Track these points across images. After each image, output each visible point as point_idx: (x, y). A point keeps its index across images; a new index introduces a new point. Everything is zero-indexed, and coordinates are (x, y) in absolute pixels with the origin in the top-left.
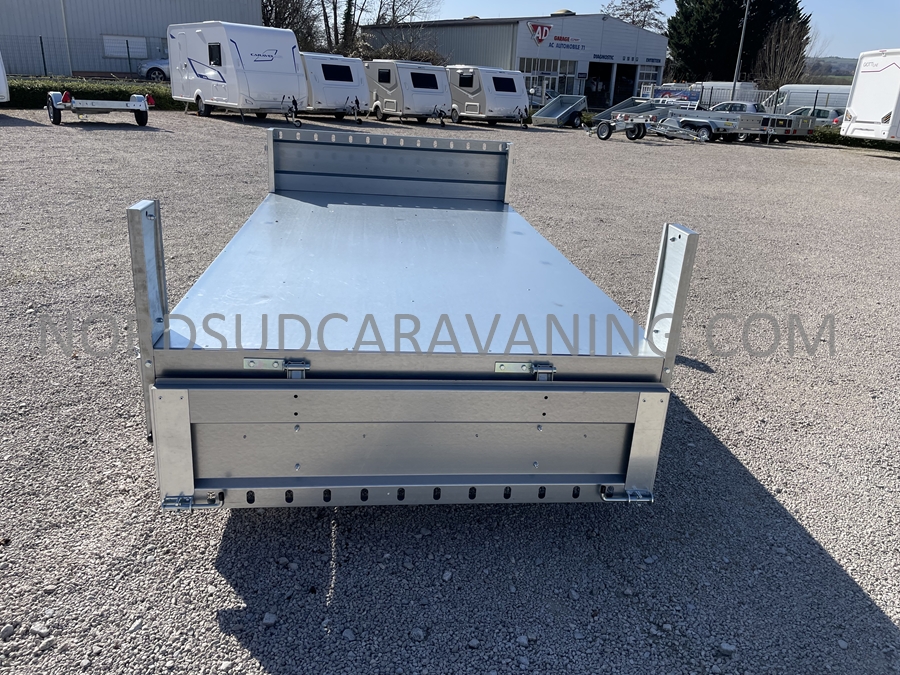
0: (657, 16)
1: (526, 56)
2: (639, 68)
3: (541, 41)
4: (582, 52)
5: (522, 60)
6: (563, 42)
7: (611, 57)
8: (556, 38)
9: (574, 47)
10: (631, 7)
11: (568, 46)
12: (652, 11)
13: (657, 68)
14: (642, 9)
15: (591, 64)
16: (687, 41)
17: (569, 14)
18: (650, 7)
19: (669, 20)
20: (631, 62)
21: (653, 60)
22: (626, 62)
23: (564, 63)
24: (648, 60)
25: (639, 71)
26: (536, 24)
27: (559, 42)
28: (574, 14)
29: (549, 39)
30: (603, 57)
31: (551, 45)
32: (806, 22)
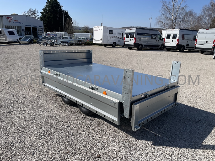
0: (37, 16)
1: (7, 25)
2: (38, 28)
3: (10, 21)
4: (22, 24)
5: (6, 26)
6: (16, 22)
7: (30, 26)
8: (14, 21)
9: (20, 23)
10: (30, 14)
11: (18, 23)
12: (36, 15)
13: (42, 28)
14: (33, 14)
15: (25, 27)
16: (46, 22)
17: (16, 15)
18: (35, 14)
19: (40, 17)
20: (35, 27)
21: (41, 27)
22: (34, 27)
23: (18, 27)
24: (39, 27)
25: (38, 29)
26: (8, 17)
27: (15, 22)
28: (18, 15)
29: (12, 21)
30: (28, 26)
31: (13, 22)
32: (71, 19)
